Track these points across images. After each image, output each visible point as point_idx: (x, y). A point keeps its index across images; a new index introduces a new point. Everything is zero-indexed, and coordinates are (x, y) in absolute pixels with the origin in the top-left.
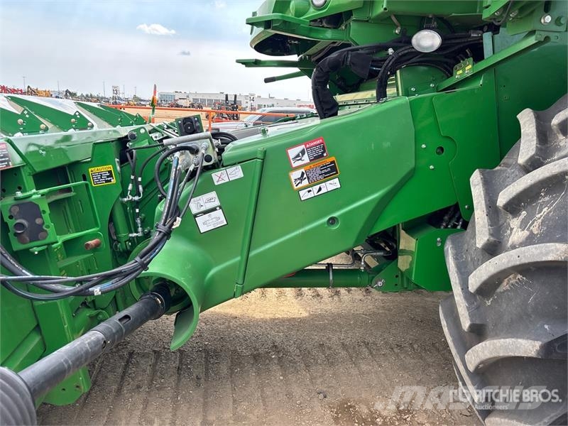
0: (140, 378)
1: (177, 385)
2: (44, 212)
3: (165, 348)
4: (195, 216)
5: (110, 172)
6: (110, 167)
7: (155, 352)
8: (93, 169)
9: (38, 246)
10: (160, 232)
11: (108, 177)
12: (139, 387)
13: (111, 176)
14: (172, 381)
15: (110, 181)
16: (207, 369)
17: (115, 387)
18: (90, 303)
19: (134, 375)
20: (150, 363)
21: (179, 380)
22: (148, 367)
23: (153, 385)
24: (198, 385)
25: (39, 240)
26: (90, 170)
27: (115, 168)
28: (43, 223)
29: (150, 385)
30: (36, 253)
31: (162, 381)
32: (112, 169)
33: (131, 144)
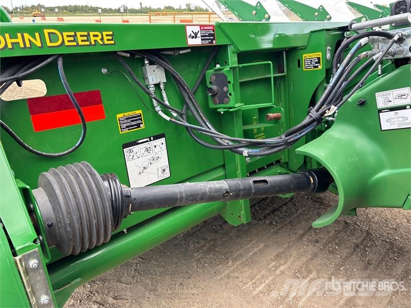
0: (322, 236)
1: (347, 257)
2: (229, 82)
3: (356, 224)
4: (380, 111)
5: (319, 59)
6: (320, 54)
7: (346, 223)
8: (306, 55)
9: (224, 108)
10: (311, 117)
11: (316, 63)
12: (317, 241)
13: (319, 62)
14: (345, 252)
15: (317, 67)
16: (382, 260)
17: (301, 232)
18: (283, 163)
19: (318, 231)
20: (337, 229)
21: (352, 254)
22: (333, 232)
23: (328, 247)
24: (366, 268)
25: (223, 103)
26: (304, 56)
27: (325, 54)
28: (228, 91)
29: (326, 245)
30: (222, 113)
31: (337, 247)
32: (321, 56)
33: (348, 33)
